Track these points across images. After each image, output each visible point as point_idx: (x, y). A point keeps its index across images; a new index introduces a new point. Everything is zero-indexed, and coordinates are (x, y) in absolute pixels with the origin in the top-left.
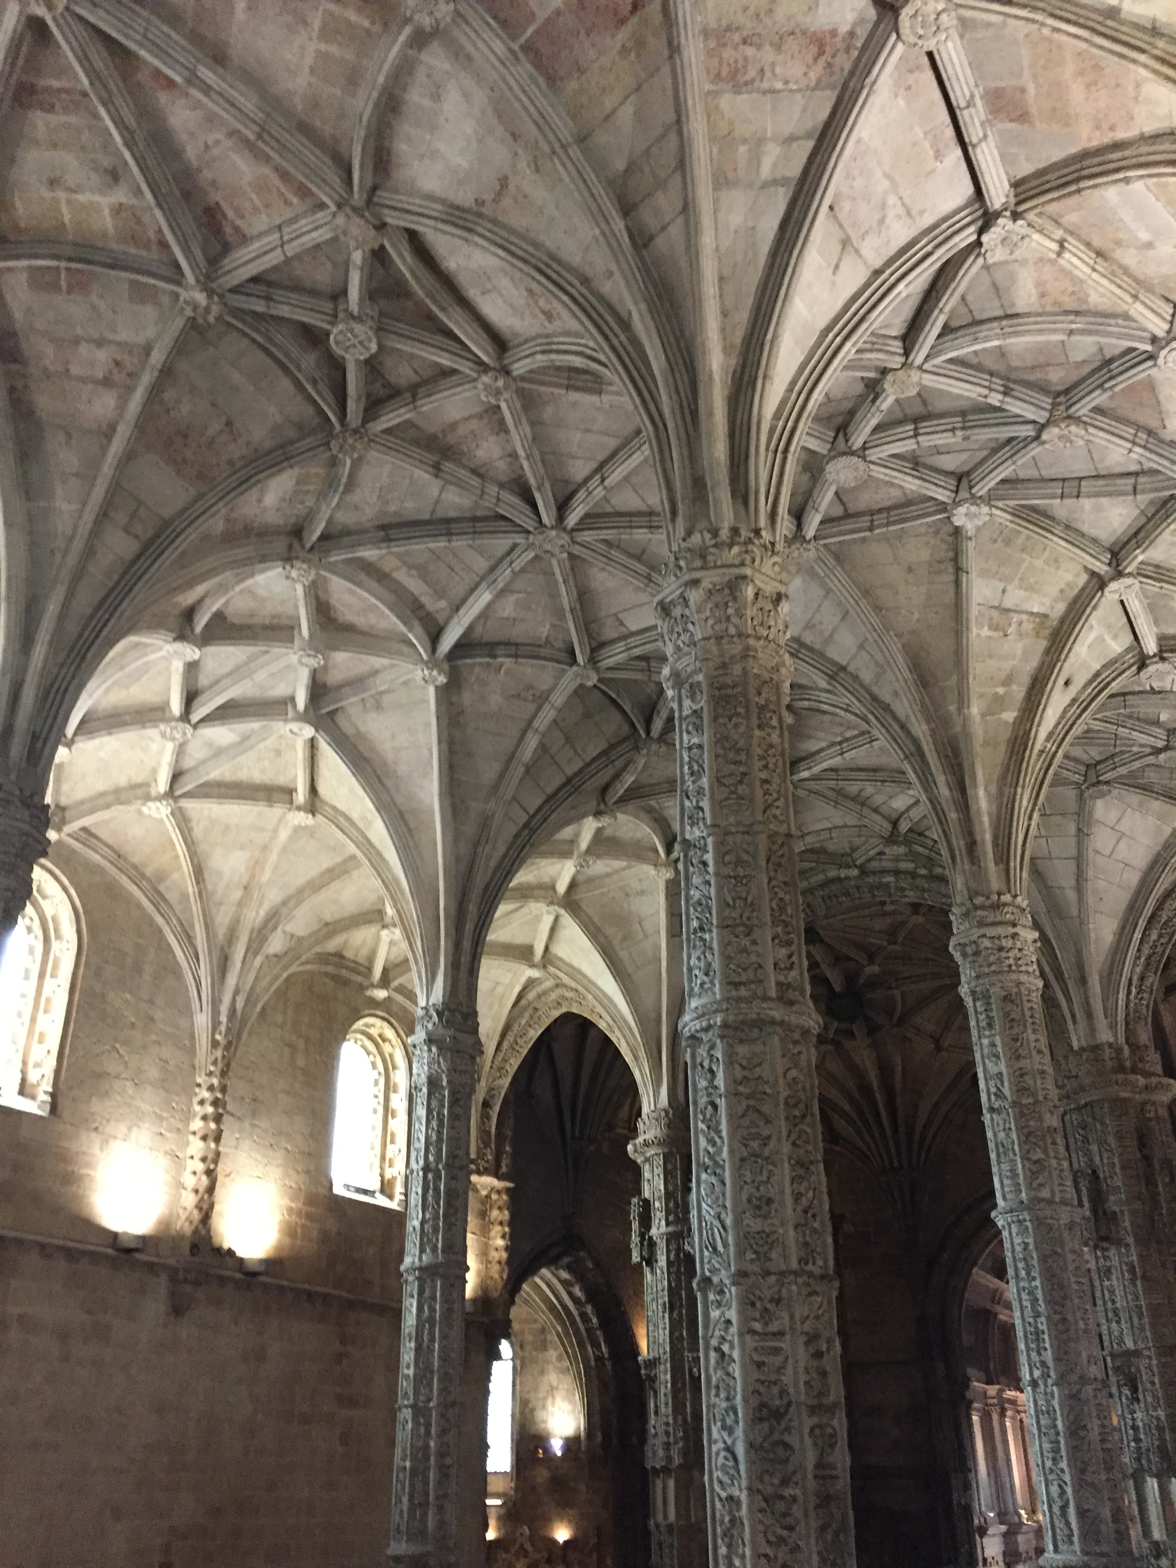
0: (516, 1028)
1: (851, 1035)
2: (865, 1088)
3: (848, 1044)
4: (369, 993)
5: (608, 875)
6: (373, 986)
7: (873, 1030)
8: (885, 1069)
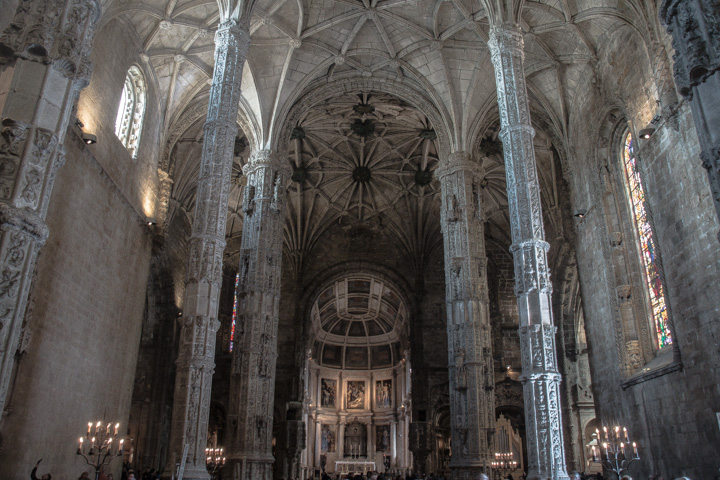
0: (191, 110)
1: (295, 190)
2: (294, 216)
3: (292, 193)
4: (141, 55)
5: (267, 39)
6: (144, 52)
7: (304, 189)
8: (304, 208)
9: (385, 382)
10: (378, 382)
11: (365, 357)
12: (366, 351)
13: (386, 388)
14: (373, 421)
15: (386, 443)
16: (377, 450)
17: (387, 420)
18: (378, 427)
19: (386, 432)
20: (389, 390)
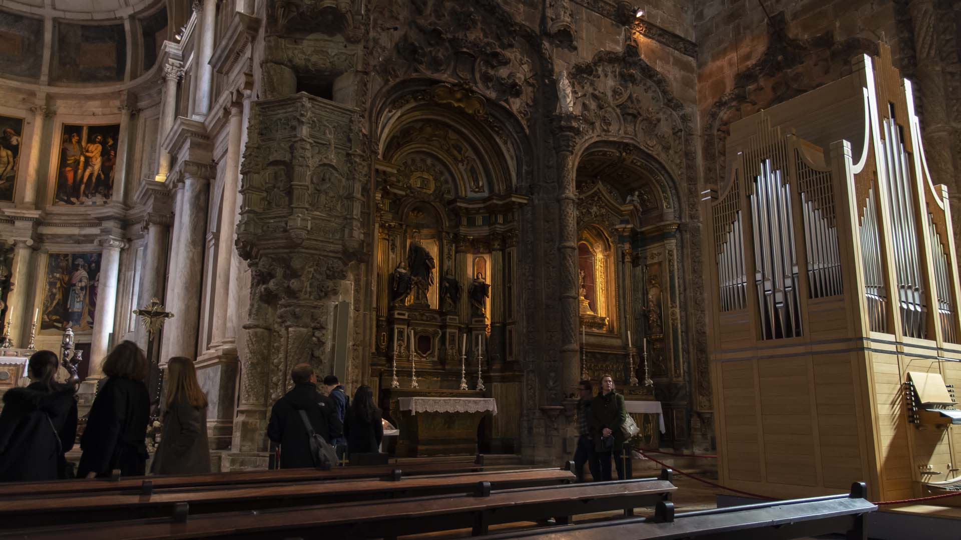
9: (94, 131)
10: (70, 131)
11: (32, 48)
12: (38, 32)
13: (95, 150)
14: (39, 239)
15: (77, 307)
16: (45, 326)
17: (89, 239)
18: (54, 257)
19: (82, 273)
20: (104, 154)
